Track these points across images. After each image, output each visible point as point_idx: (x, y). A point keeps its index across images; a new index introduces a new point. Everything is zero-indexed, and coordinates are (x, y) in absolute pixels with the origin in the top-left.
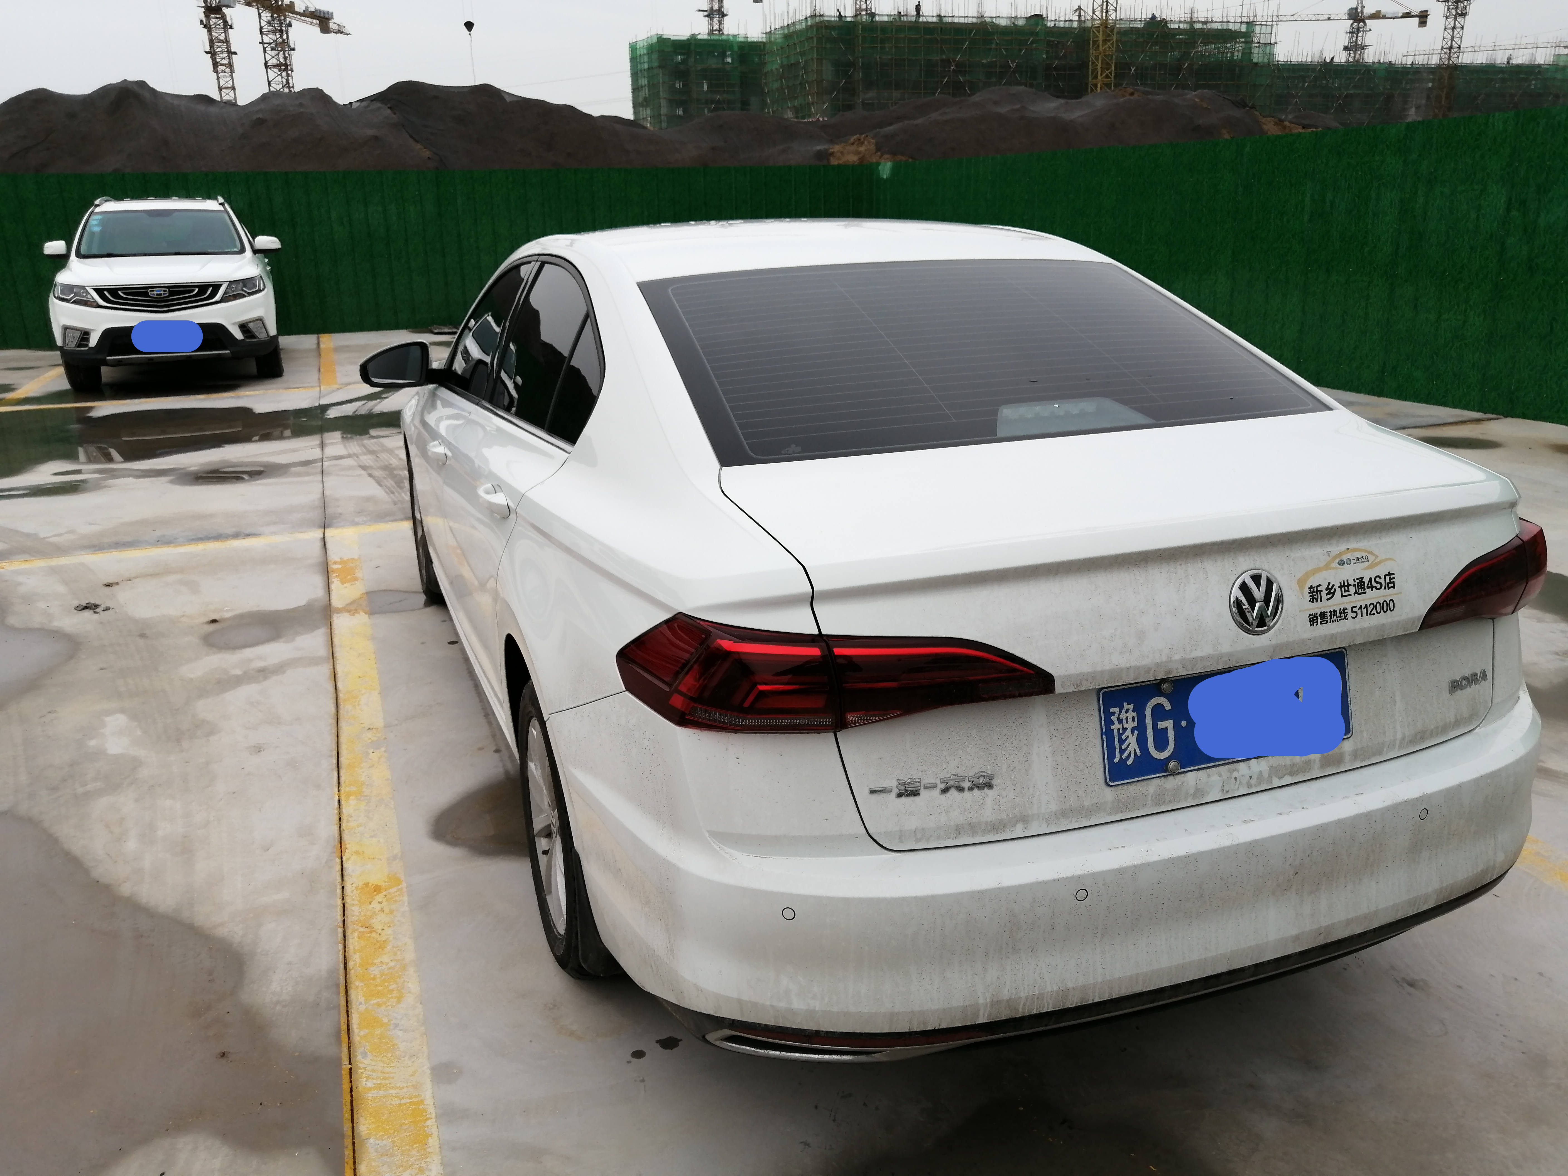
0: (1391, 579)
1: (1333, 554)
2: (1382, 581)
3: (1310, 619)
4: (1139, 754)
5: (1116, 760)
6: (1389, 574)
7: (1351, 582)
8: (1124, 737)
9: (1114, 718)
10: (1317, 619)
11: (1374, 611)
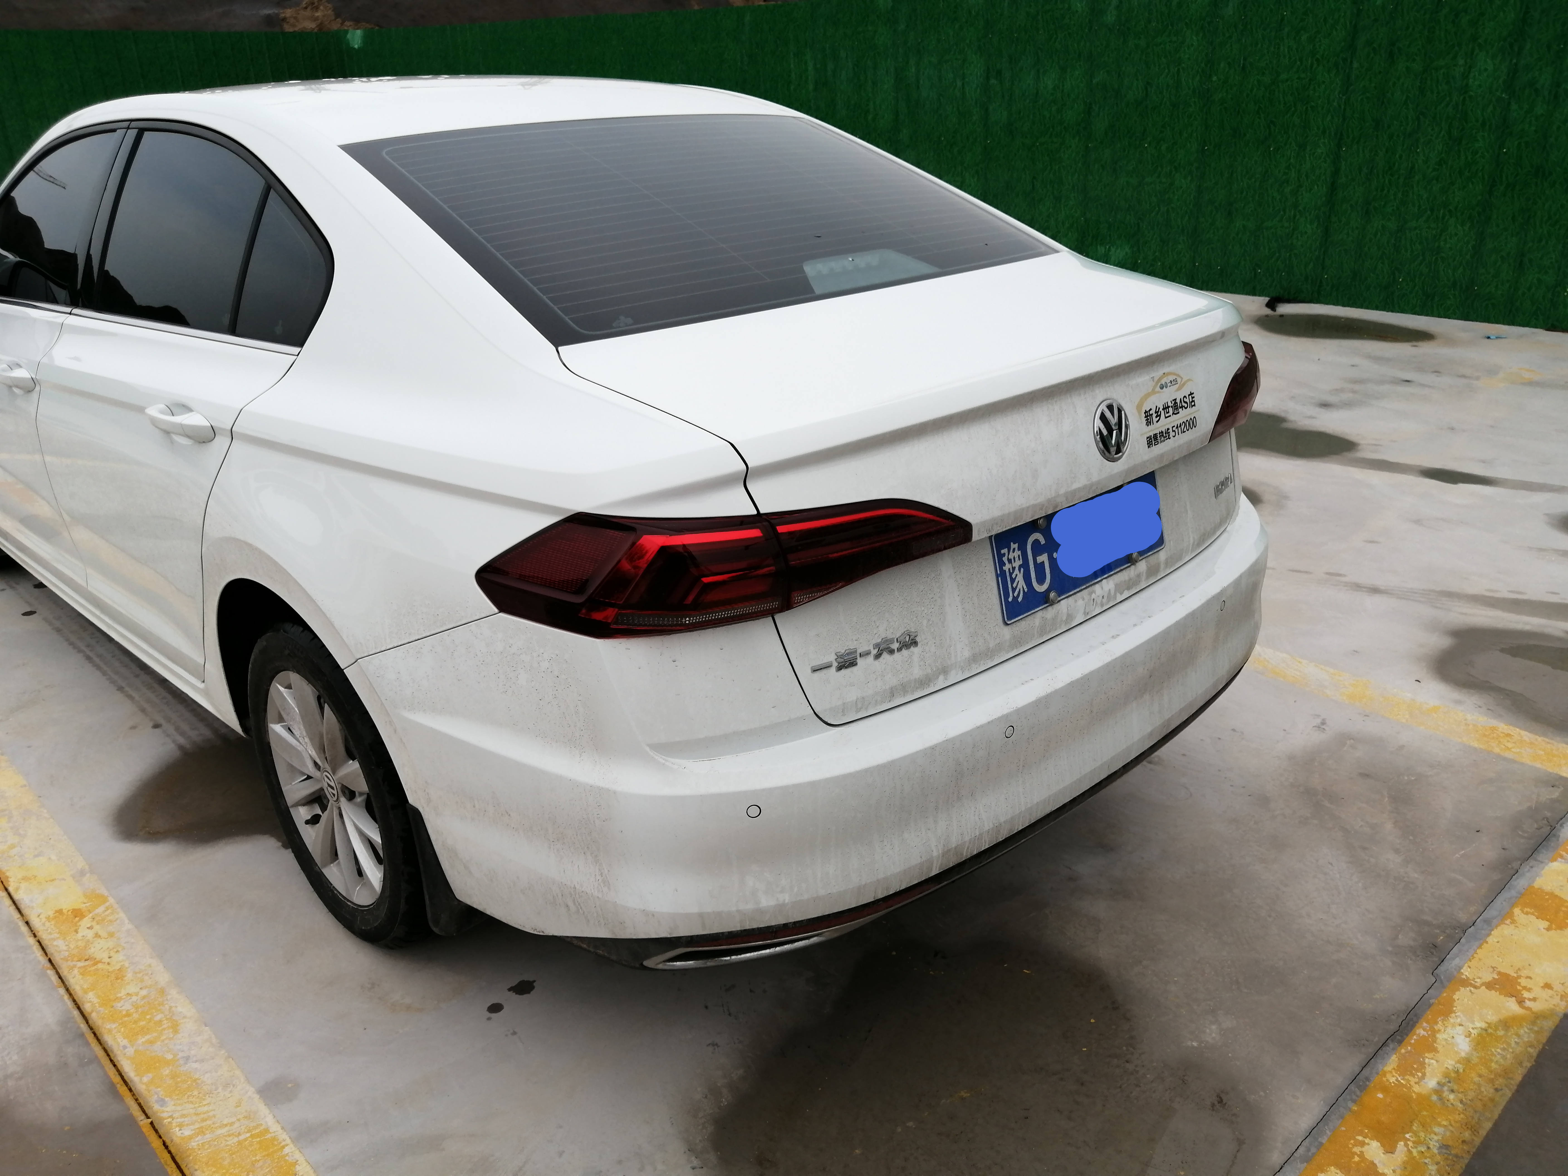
0: (1193, 398)
1: (1156, 379)
2: (1187, 400)
3: (1148, 441)
4: (1026, 590)
5: (1010, 599)
6: (1191, 394)
7: (1170, 404)
8: (1014, 576)
9: (1005, 559)
10: (1152, 441)
11: (1185, 429)
